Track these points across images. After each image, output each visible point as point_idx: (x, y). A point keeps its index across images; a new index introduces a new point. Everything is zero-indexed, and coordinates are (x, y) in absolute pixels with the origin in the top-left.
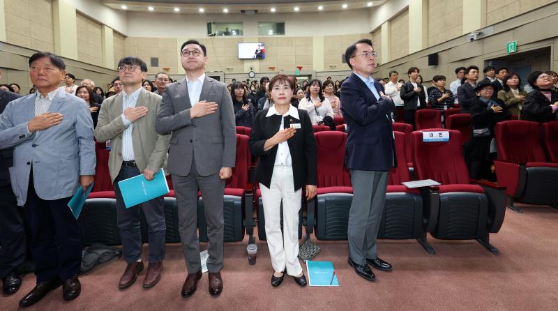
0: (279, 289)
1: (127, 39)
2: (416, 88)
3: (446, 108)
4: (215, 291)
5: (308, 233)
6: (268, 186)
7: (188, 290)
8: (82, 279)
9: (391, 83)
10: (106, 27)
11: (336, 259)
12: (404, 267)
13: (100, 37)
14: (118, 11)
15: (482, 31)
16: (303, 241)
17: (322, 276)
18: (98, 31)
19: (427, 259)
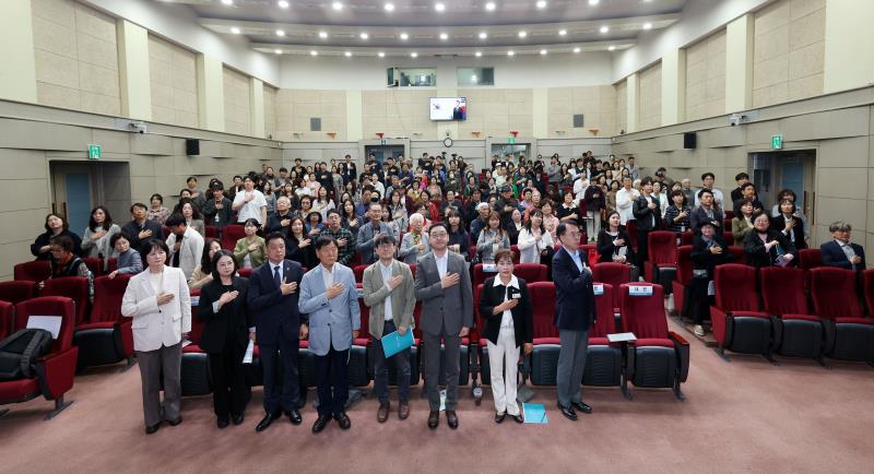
0: (501, 425)
1: (279, 92)
2: (651, 205)
3: (683, 229)
4: (453, 425)
5: (525, 378)
6: (495, 343)
7: (433, 424)
8: (348, 413)
9: (623, 189)
10: (255, 80)
11: (548, 402)
12: (603, 410)
13: (247, 95)
14: (270, 56)
15: (746, 114)
16: (521, 387)
17: (534, 415)
18: (244, 85)
19: (623, 404)
